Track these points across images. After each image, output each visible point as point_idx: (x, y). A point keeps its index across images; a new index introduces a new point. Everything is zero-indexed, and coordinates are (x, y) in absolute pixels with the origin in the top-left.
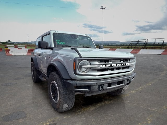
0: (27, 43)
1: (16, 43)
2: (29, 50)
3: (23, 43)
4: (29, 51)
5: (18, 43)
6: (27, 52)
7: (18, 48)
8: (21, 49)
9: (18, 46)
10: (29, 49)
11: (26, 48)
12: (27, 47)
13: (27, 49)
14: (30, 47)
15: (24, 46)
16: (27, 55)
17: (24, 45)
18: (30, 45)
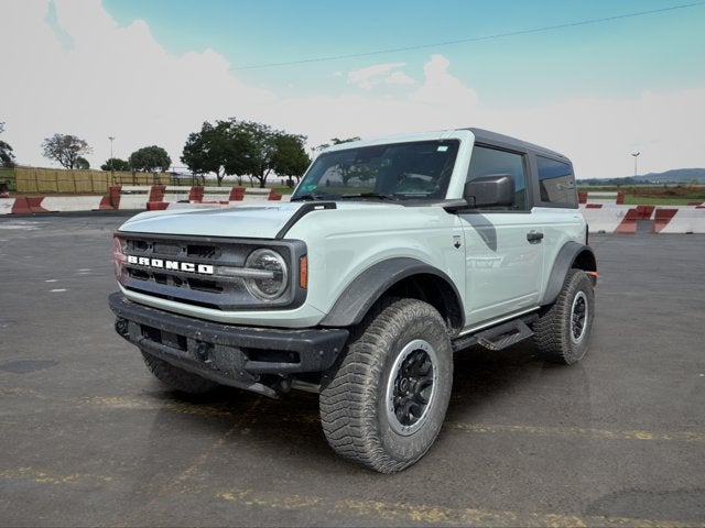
0: (628, 180)
1: (585, 181)
2: (630, 211)
3: (611, 182)
4: (630, 217)
5: (593, 182)
6: (622, 219)
7: (589, 202)
8: (599, 206)
9: (589, 194)
10: (634, 207)
11: (620, 202)
12: (627, 198)
13: (625, 209)
14: (636, 200)
15: (616, 194)
16: (618, 234)
17: (613, 190)
18: (642, 189)
